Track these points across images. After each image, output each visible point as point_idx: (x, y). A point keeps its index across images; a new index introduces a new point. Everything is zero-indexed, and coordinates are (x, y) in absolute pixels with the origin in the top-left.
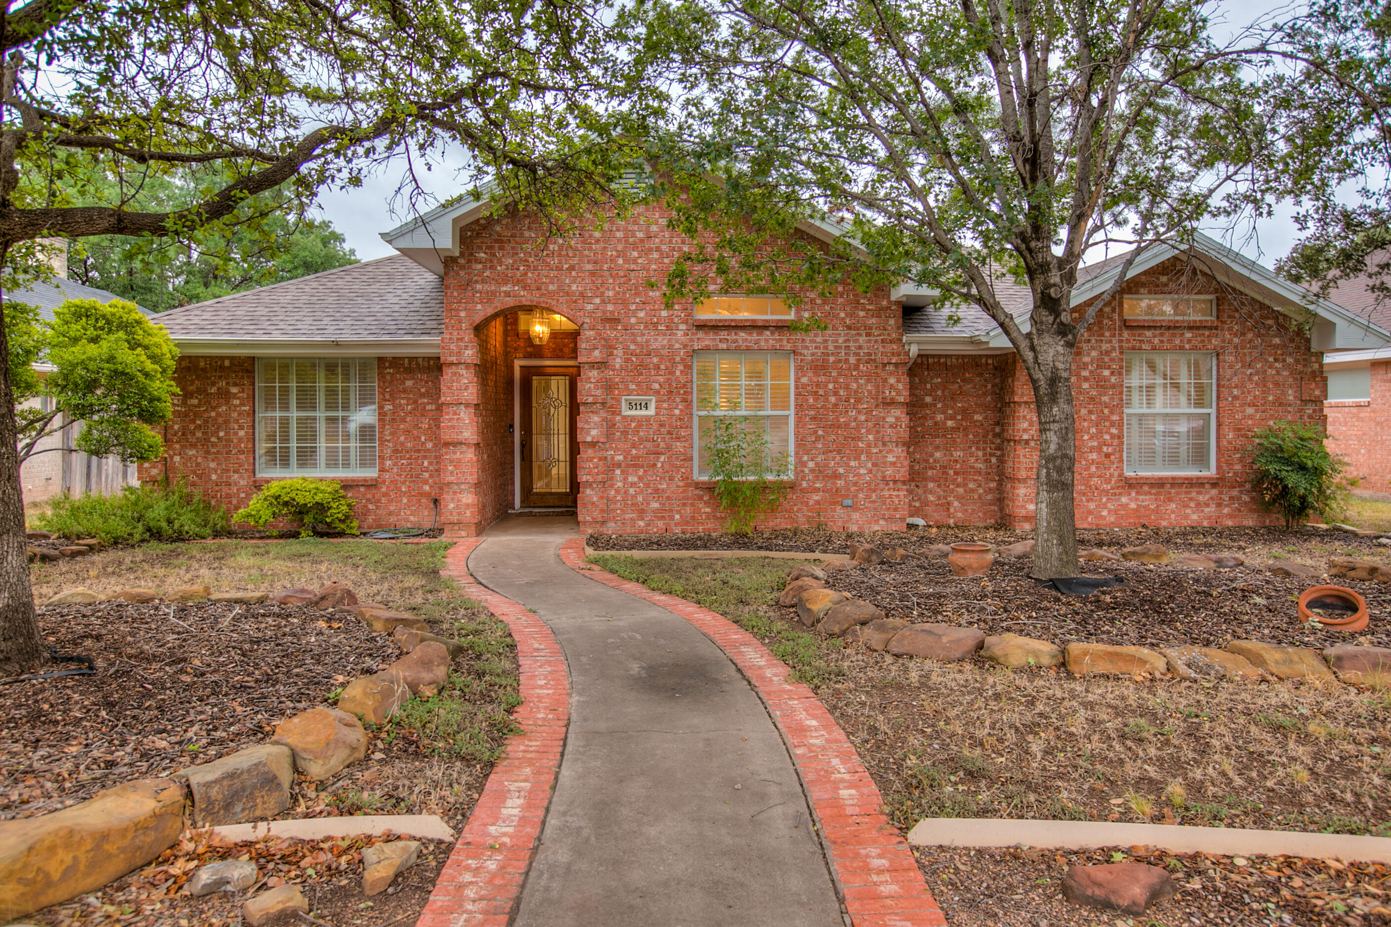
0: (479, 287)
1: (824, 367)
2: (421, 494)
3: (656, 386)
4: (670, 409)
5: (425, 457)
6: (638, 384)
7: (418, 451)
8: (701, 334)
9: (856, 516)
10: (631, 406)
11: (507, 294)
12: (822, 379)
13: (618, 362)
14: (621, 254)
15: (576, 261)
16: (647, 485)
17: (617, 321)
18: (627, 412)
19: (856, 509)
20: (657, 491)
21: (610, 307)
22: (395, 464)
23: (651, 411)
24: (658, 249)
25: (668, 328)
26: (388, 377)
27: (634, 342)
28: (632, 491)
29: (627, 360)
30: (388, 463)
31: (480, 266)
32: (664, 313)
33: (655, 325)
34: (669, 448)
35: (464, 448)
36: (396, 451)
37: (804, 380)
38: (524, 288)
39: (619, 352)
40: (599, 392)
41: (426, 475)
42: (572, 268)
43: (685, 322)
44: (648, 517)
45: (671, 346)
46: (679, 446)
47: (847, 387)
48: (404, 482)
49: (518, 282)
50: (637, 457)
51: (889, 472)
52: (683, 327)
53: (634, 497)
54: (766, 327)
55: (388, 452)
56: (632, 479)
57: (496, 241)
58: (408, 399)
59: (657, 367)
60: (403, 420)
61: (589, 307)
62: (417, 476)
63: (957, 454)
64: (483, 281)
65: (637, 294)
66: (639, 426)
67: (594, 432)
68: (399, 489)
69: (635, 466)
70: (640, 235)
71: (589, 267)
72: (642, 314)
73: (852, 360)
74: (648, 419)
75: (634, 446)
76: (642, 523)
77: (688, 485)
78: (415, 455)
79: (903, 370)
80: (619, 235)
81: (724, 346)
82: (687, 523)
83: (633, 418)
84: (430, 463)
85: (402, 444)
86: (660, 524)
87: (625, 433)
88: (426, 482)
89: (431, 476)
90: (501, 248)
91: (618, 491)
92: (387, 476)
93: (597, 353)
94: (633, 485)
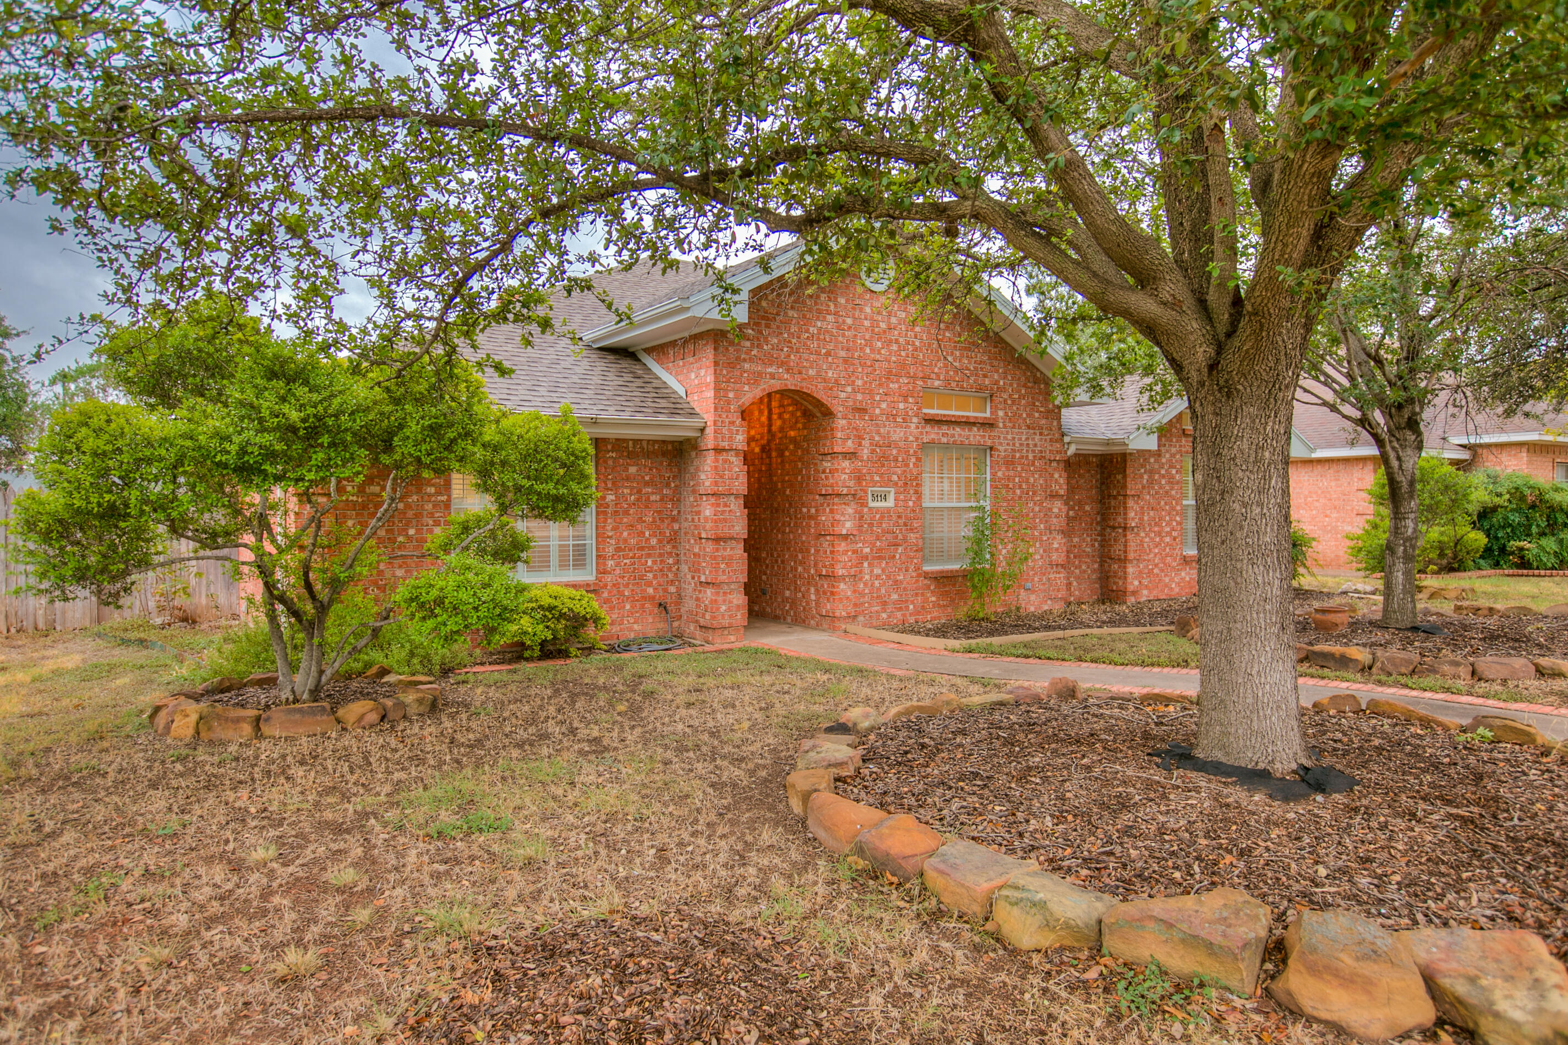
0: (747, 366)
1: (1013, 463)
2: (644, 598)
3: (895, 478)
4: (905, 501)
5: (649, 556)
6: (881, 476)
7: (642, 548)
8: (928, 428)
9: (1033, 597)
10: (875, 497)
11: (772, 376)
12: (1011, 473)
13: (865, 453)
14: (869, 343)
15: (831, 346)
16: (888, 577)
17: (864, 411)
18: (872, 504)
19: (1033, 592)
20: (896, 582)
21: (859, 397)
22: (618, 564)
23: (890, 503)
24: (897, 341)
25: (904, 420)
26: (610, 462)
27: (878, 433)
28: (877, 583)
29: (873, 451)
30: (610, 563)
31: (748, 344)
32: (901, 406)
33: (894, 416)
34: (905, 538)
35: (734, 543)
36: (618, 549)
37: (1000, 474)
38: (788, 371)
39: (866, 443)
40: (852, 483)
41: (650, 575)
42: (828, 354)
43: (917, 415)
44: (890, 608)
45: (906, 440)
46: (912, 537)
47: (1027, 481)
48: (627, 585)
49: (782, 364)
50: (880, 550)
51: (1055, 557)
52: (915, 420)
53: (879, 589)
54: (974, 424)
55: (610, 550)
56: (877, 571)
57: (763, 318)
58: (632, 488)
59: (896, 460)
60: (626, 513)
61: (843, 395)
62: (641, 578)
63: (1076, 540)
64: (751, 360)
65: (880, 385)
66: (882, 518)
67: (848, 525)
68: (621, 593)
69: (880, 558)
70: (883, 325)
71: (843, 354)
72: (884, 406)
73: (1031, 456)
74: (888, 510)
75: (878, 538)
76: (884, 615)
77: (919, 575)
78: (639, 553)
79: (1062, 465)
80: (867, 323)
81: (944, 440)
82: (918, 613)
83: (878, 510)
84: (654, 562)
85: (625, 541)
86: (899, 614)
87: (871, 525)
88: (649, 584)
89: (655, 577)
90: (768, 326)
91: (866, 584)
92: (608, 579)
93: (850, 443)
94: (878, 577)
